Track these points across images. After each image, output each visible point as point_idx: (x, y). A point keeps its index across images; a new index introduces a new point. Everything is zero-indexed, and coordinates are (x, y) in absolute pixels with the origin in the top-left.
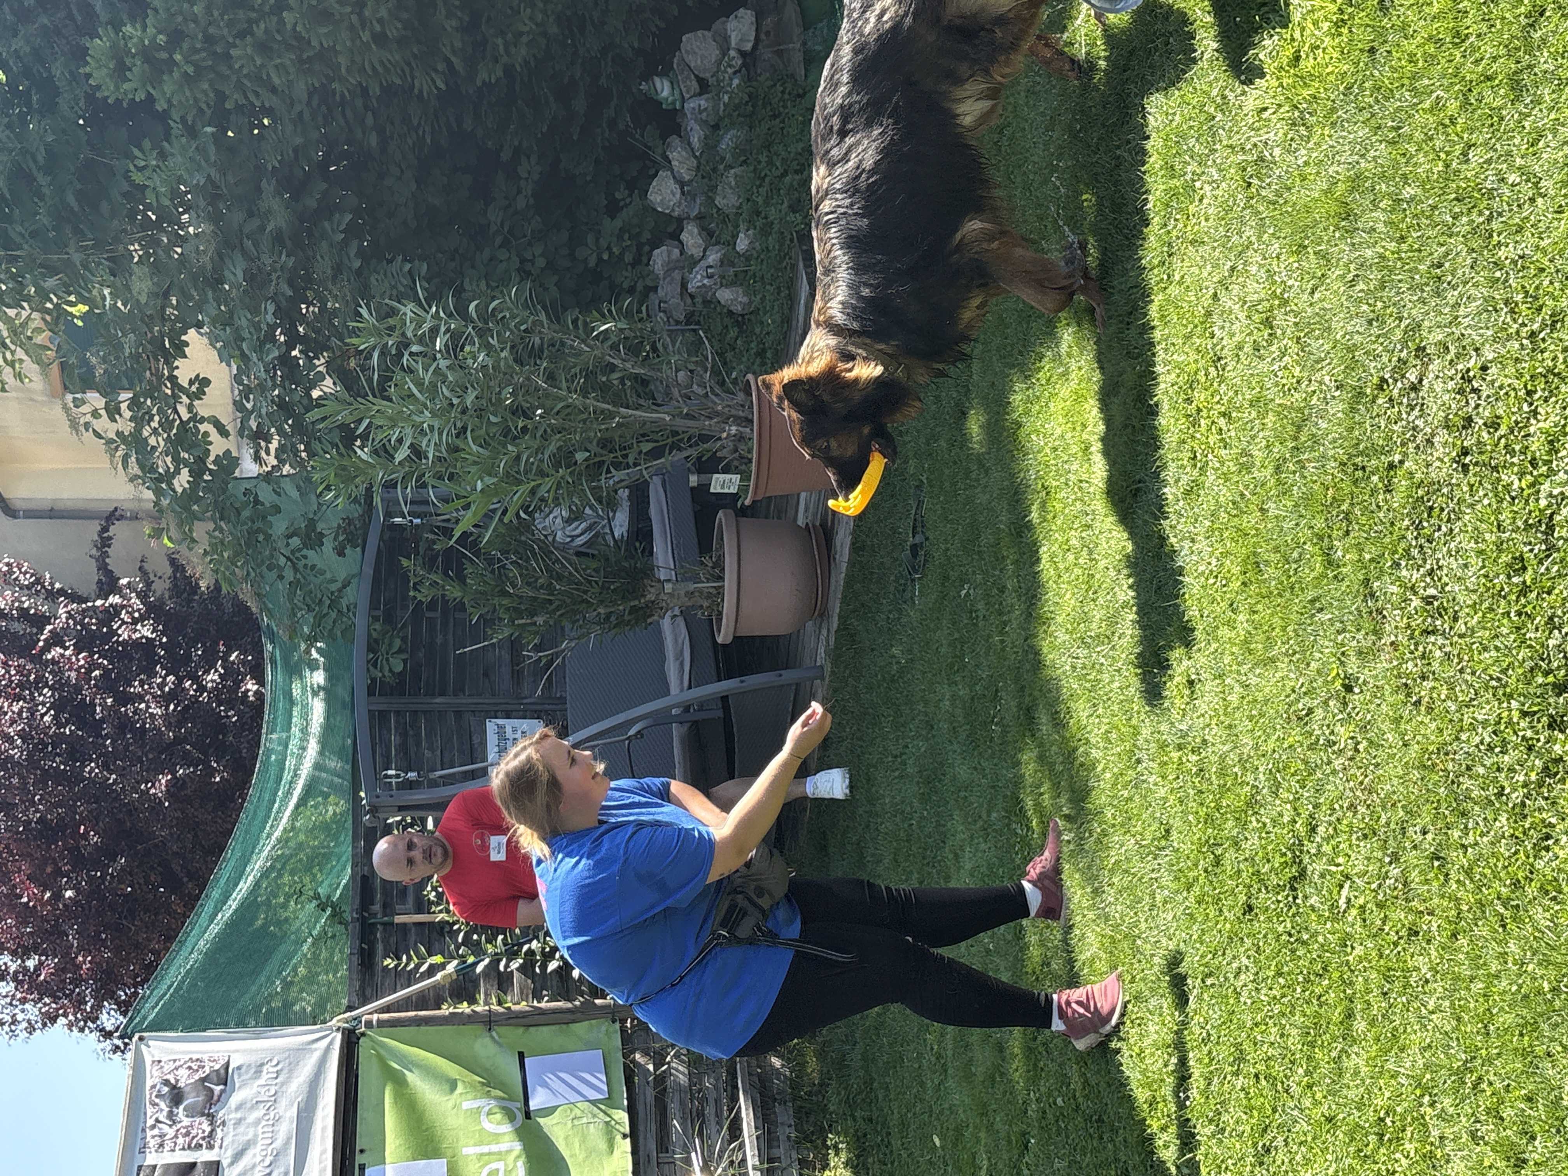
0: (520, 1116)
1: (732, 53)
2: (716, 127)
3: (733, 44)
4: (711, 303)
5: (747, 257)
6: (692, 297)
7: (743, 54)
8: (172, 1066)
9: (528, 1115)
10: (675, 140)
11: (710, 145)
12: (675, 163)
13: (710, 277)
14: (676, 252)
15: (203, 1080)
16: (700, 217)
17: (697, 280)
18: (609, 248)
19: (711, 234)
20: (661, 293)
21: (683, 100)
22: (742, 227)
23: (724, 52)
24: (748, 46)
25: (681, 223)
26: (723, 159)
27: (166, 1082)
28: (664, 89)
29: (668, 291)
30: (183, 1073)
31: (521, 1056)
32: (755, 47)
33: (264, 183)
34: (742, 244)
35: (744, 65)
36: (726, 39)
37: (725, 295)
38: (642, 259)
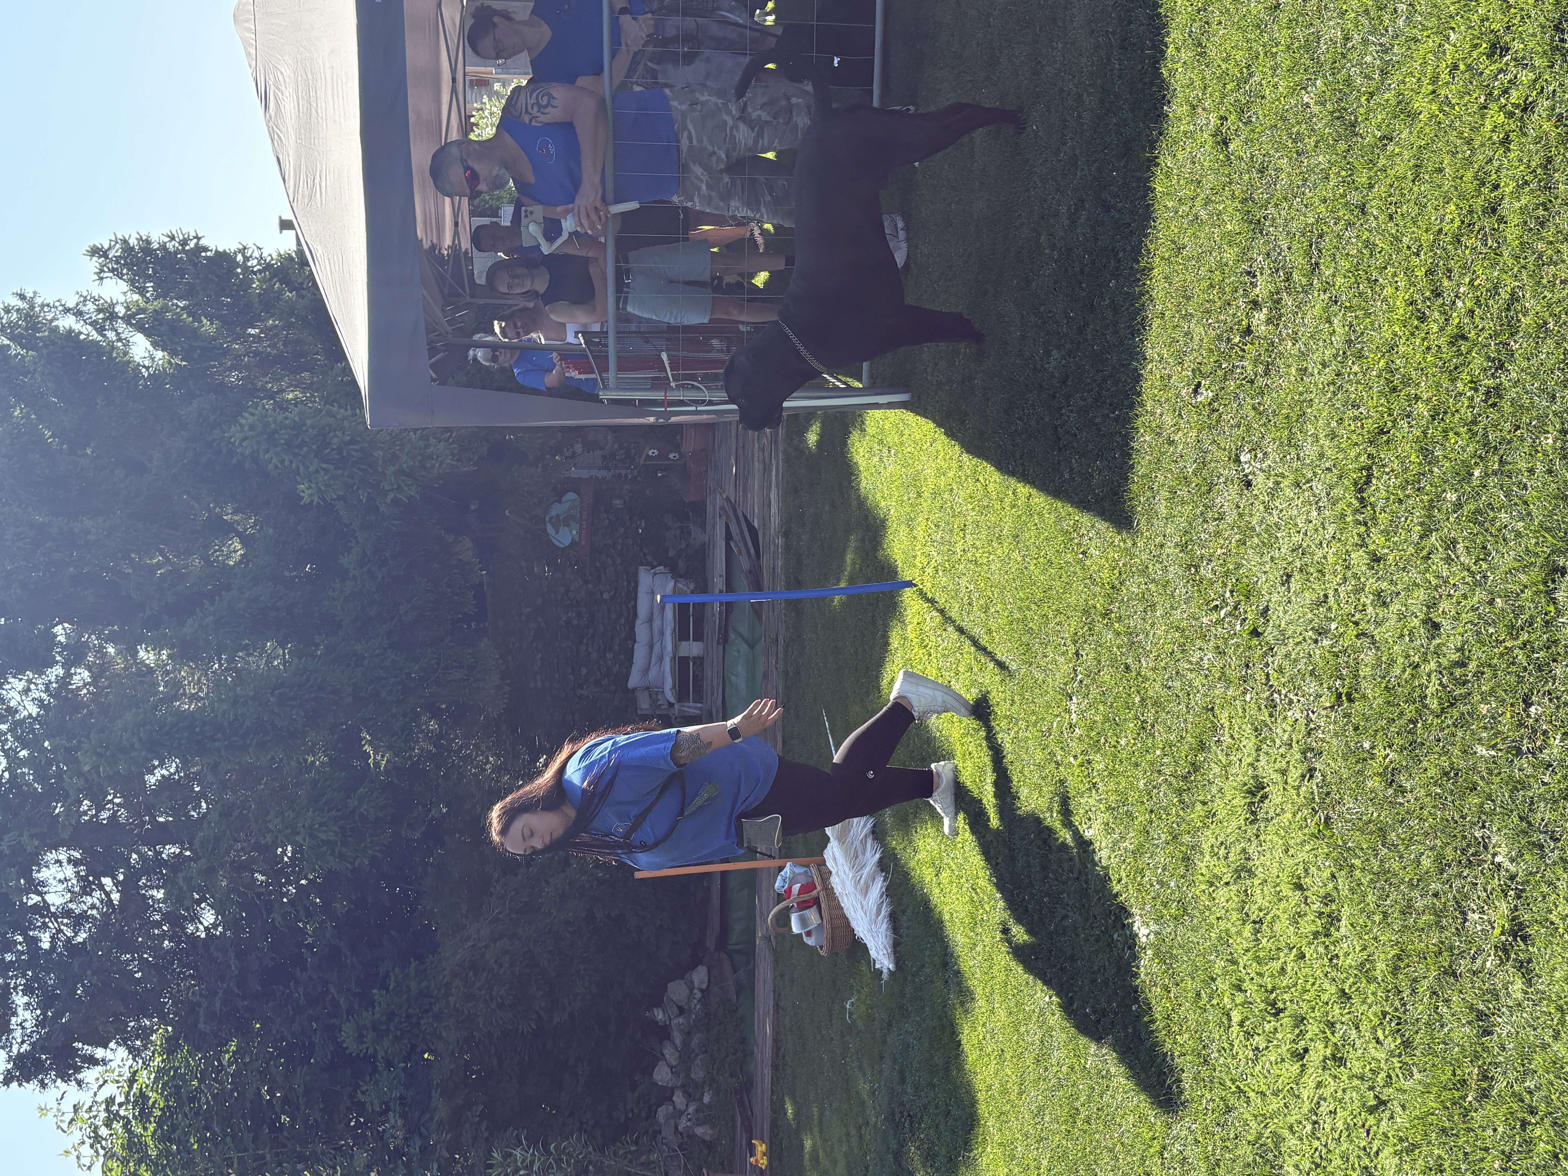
1: (696, 991)
2: (689, 1033)
3: (696, 985)
4: (692, 1136)
5: (709, 1106)
6: (681, 1134)
7: (702, 991)
10: (667, 1043)
11: (686, 1043)
12: (667, 1056)
13: (690, 1120)
14: (671, 1108)
16: (683, 1086)
17: (683, 1124)
18: (632, 1110)
19: (690, 1095)
20: (663, 1133)
21: (670, 1020)
22: (707, 1088)
23: (691, 991)
24: (704, 986)
25: (672, 1090)
26: (693, 1051)
28: (659, 1015)
29: (667, 1132)
32: (708, 986)
33: (433, 1093)
34: (706, 1099)
35: (703, 996)
36: (692, 982)
37: (700, 1131)
38: (651, 1114)
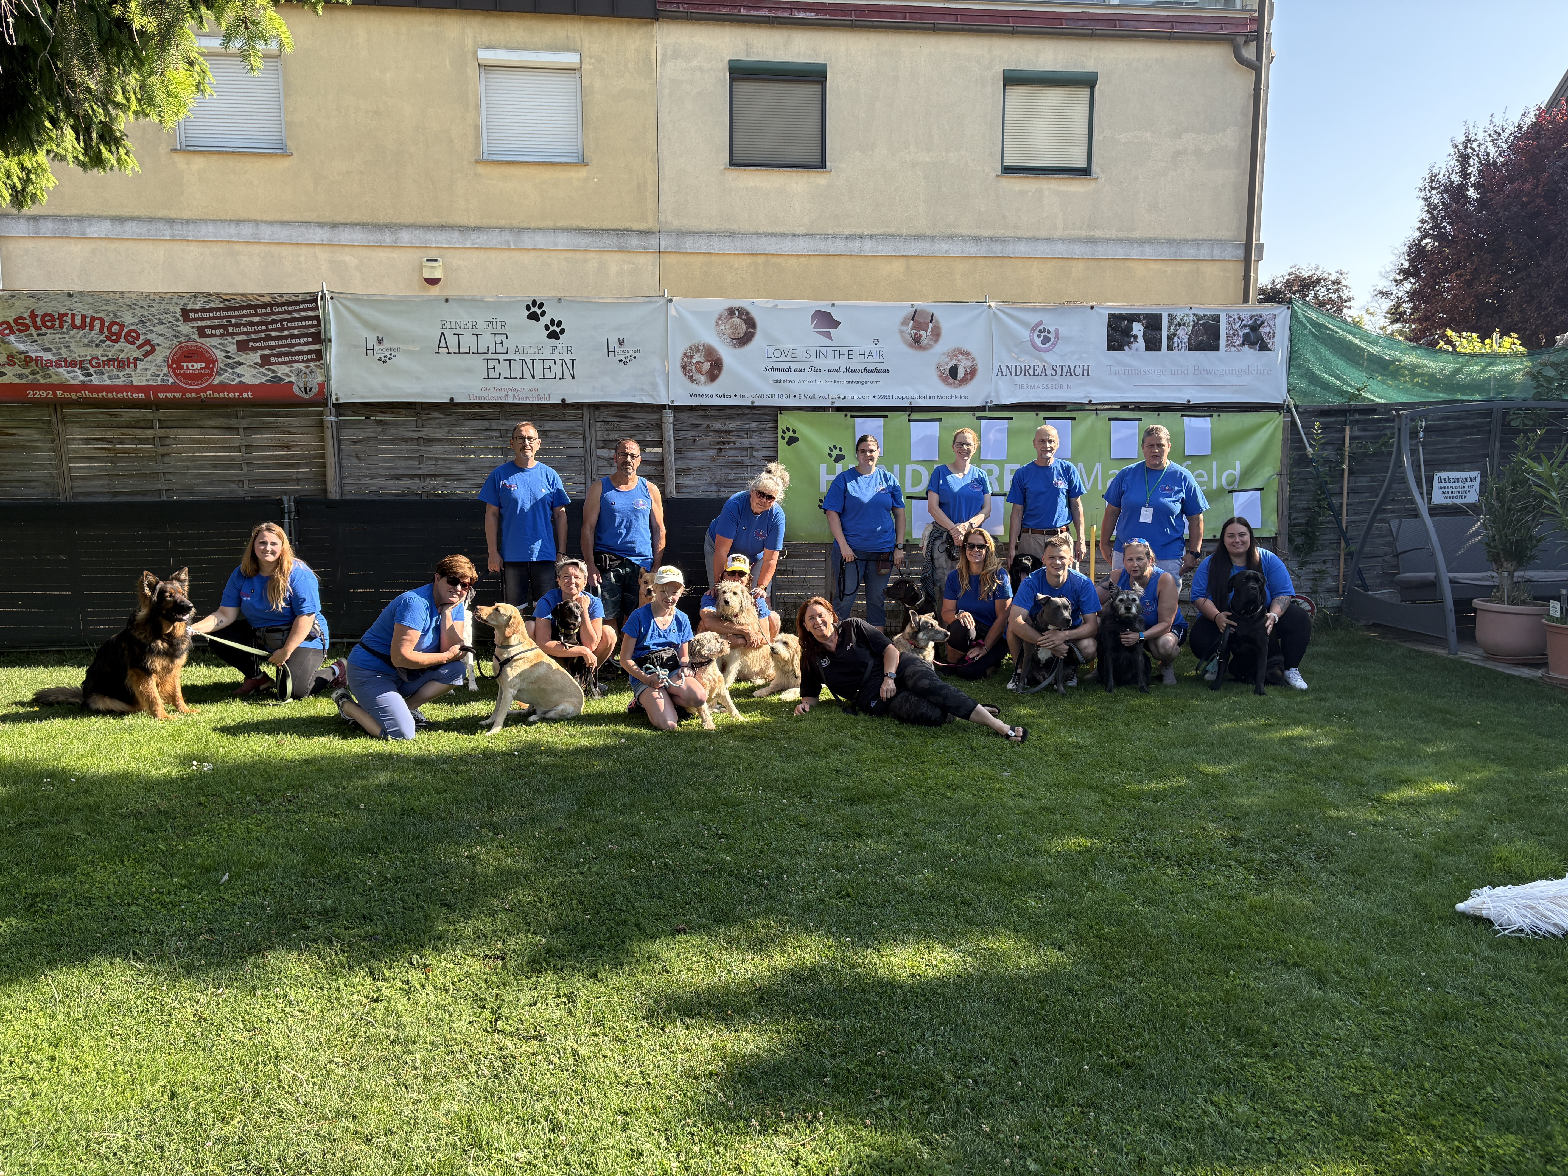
0: (1230, 488)
8: (1272, 323)
9: (1230, 492)
15: (1262, 339)
27: (1263, 323)
30: (1267, 330)
31: (1262, 489)
